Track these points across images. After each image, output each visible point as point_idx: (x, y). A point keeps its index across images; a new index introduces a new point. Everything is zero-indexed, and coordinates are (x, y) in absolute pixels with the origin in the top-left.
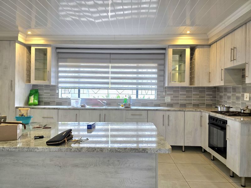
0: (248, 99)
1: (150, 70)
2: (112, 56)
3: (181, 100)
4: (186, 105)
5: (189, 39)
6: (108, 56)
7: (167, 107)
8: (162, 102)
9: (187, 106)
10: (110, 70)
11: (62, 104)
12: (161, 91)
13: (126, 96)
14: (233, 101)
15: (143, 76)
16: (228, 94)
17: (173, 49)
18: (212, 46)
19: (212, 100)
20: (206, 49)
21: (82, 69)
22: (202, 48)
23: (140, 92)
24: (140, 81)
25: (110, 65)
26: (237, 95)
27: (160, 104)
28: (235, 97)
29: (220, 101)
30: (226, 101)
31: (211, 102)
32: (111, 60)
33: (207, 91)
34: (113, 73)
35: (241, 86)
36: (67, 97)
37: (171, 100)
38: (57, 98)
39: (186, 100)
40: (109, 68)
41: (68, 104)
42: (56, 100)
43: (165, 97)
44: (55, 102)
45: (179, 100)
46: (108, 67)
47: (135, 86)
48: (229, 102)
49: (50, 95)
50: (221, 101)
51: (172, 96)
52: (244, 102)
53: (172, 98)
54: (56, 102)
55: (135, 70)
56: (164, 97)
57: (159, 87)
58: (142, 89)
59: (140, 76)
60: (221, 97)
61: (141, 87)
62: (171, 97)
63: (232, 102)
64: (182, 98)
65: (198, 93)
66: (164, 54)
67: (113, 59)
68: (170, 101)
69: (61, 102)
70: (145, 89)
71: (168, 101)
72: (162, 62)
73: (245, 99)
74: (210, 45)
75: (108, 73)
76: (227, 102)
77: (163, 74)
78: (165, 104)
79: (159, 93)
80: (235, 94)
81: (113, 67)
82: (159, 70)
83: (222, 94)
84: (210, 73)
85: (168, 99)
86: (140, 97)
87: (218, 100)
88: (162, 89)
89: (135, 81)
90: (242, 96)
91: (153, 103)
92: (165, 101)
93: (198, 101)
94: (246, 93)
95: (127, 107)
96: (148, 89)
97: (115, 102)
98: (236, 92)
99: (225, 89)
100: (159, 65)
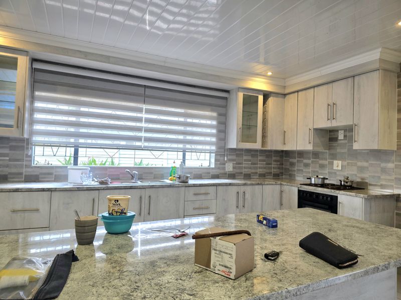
0: (340, 168)
1: (203, 122)
2: (149, 92)
3: (245, 168)
4: (252, 175)
5: (262, 82)
6: (141, 90)
7: (228, 179)
8: (222, 171)
9: (252, 177)
10: (144, 116)
11: (40, 179)
12: (220, 154)
13: (174, 162)
14: (312, 169)
15: (195, 129)
16: (305, 161)
17: (244, 94)
18: (287, 96)
19: (279, 168)
20: (280, 99)
21: (83, 109)
22: (276, 97)
23: (188, 155)
24: (189, 137)
25: (145, 107)
26: (321, 162)
27: (218, 175)
28: (318, 165)
29: (290, 169)
30: (302, 170)
31: (278, 170)
32: (145, 99)
33: (274, 156)
34: (148, 121)
35: (328, 151)
36: (48, 164)
37: (234, 168)
38: (26, 165)
39: (250, 168)
40: (143, 112)
41: (53, 179)
42: (24, 171)
43: (226, 164)
44: (21, 174)
45: (242, 169)
46: (140, 110)
47: (181, 146)
48: (307, 170)
49: (10, 160)
50: (293, 169)
51: (235, 162)
52: (333, 171)
53: (235, 165)
54: (25, 175)
55: (182, 119)
56: (224, 164)
57: (219, 148)
58: (192, 151)
59: (189, 129)
60: (292, 164)
61: (190, 147)
62: (233, 163)
63: (312, 171)
64: (246, 165)
65: (265, 159)
66: (226, 98)
67: (149, 97)
68: (232, 170)
69: (38, 174)
70: (196, 151)
71: (229, 170)
72: (222, 110)
73: (335, 168)
74: (285, 95)
75: (139, 120)
76: (304, 170)
77: (223, 129)
78: (226, 174)
79: (219, 157)
80: (318, 161)
81: (148, 111)
82: (219, 123)
83: (295, 161)
84: (285, 132)
85: (229, 167)
86: (189, 164)
87: (285, 169)
88: (223, 152)
89: (181, 137)
90: (329, 164)
91: (209, 173)
92: (226, 170)
93: (265, 170)
94: (336, 160)
95: (184, 181)
96: (201, 151)
97: (151, 173)
98: (318, 159)
99: (301, 154)
100: (220, 115)
